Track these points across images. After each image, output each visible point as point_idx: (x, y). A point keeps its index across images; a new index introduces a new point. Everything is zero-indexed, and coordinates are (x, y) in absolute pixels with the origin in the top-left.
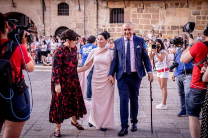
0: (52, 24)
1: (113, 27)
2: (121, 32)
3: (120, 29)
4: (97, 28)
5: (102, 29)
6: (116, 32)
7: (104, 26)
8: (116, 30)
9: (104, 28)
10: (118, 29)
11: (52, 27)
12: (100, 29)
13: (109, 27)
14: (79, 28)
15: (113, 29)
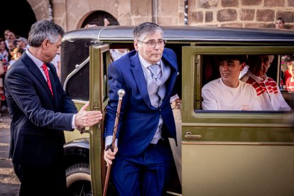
0: (70, 6)
1: (232, 8)
2: (255, 21)
3: (253, 11)
4: (187, 11)
5: (200, 14)
6: (239, 21)
7: (206, 5)
8: (239, 16)
9: (204, 11)
10: (247, 11)
11: (71, 14)
12: (194, 15)
13: (220, 8)
14: (138, 13)
15: (230, 12)
